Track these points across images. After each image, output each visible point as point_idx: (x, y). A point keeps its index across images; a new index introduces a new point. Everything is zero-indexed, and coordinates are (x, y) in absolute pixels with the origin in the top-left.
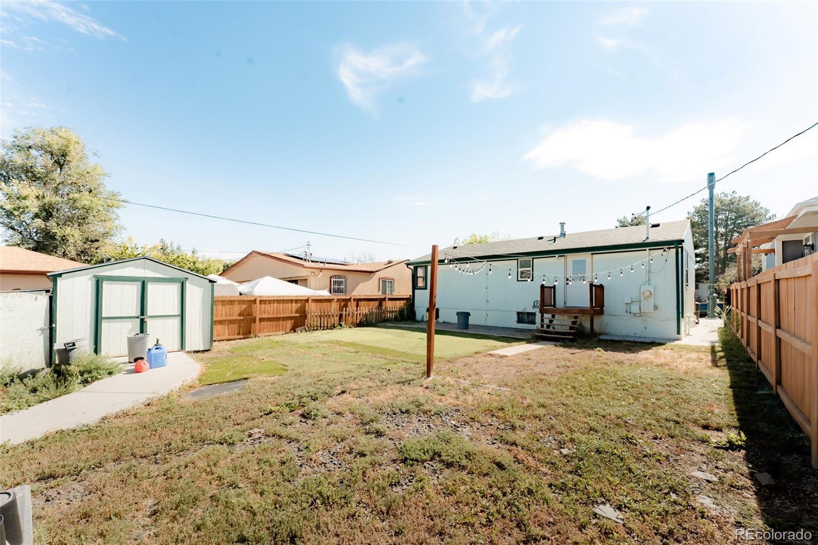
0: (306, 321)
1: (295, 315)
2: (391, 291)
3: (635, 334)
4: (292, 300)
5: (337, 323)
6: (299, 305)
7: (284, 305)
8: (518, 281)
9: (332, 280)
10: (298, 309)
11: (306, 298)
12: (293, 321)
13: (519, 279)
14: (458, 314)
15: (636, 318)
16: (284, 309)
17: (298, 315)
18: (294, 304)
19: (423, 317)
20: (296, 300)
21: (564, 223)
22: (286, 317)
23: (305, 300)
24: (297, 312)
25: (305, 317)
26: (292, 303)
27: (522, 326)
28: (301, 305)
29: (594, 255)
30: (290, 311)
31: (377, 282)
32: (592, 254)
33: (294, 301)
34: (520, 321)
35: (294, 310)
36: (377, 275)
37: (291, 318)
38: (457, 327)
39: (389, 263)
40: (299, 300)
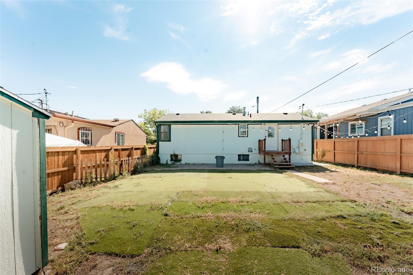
0: (74, 174)
1: (62, 169)
2: (123, 143)
3: (296, 162)
4: (58, 152)
5: (117, 173)
6: (66, 157)
7: (49, 158)
8: (239, 136)
9: (80, 132)
10: (65, 162)
11: (74, 150)
12: (60, 176)
13: (240, 136)
14: (216, 157)
15: (297, 155)
16: (49, 163)
17: (66, 169)
18: (61, 157)
19: (167, 161)
20: (63, 152)
21: (245, 107)
22: (52, 173)
23: (73, 151)
24: (64, 166)
25: (74, 170)
26: (58, 155)
27: (241, 163)
28: (69, 157)
29: (279, 125)
30: (56, 166)
31: (114, 135)
32: (278, 124)
33: (60, 153)
34: (239, 160)
35: (60, 163)
36: (114, 130)
37: (58, 173)
38: (216, 166)
39: (116, 121)
40: (66, 152)
